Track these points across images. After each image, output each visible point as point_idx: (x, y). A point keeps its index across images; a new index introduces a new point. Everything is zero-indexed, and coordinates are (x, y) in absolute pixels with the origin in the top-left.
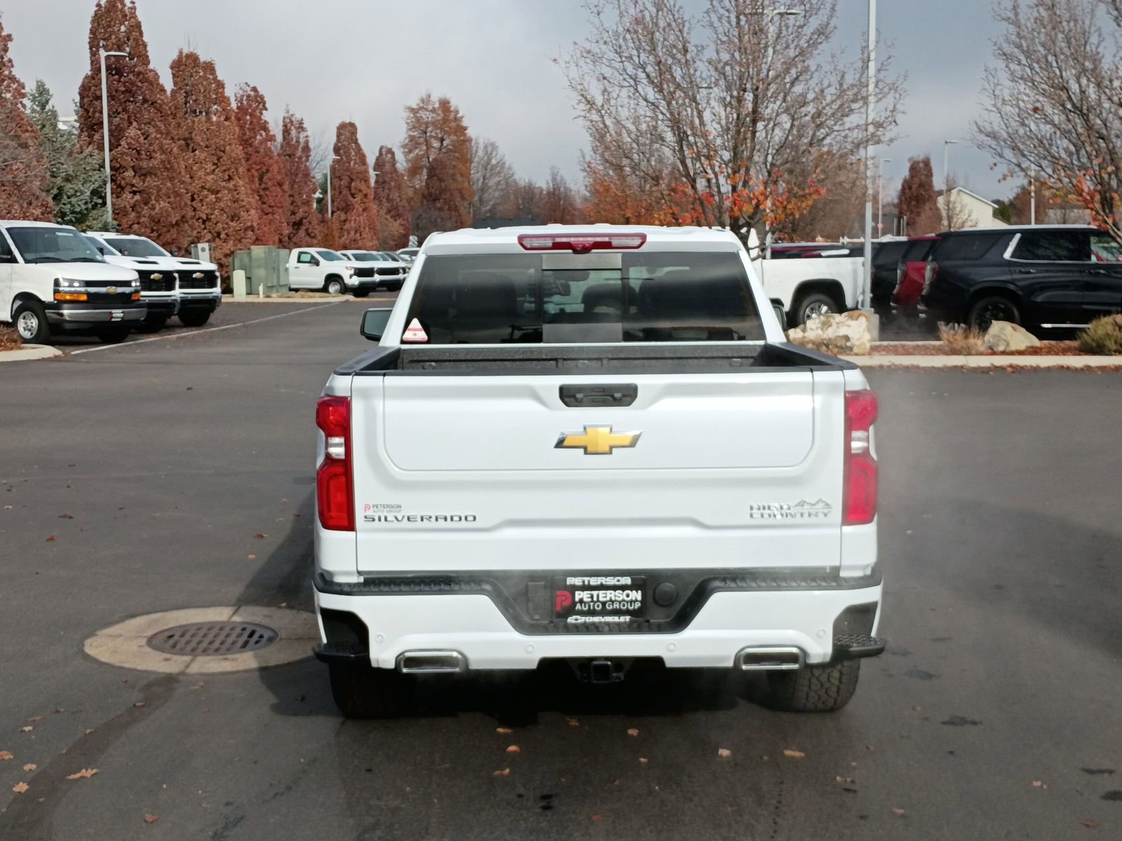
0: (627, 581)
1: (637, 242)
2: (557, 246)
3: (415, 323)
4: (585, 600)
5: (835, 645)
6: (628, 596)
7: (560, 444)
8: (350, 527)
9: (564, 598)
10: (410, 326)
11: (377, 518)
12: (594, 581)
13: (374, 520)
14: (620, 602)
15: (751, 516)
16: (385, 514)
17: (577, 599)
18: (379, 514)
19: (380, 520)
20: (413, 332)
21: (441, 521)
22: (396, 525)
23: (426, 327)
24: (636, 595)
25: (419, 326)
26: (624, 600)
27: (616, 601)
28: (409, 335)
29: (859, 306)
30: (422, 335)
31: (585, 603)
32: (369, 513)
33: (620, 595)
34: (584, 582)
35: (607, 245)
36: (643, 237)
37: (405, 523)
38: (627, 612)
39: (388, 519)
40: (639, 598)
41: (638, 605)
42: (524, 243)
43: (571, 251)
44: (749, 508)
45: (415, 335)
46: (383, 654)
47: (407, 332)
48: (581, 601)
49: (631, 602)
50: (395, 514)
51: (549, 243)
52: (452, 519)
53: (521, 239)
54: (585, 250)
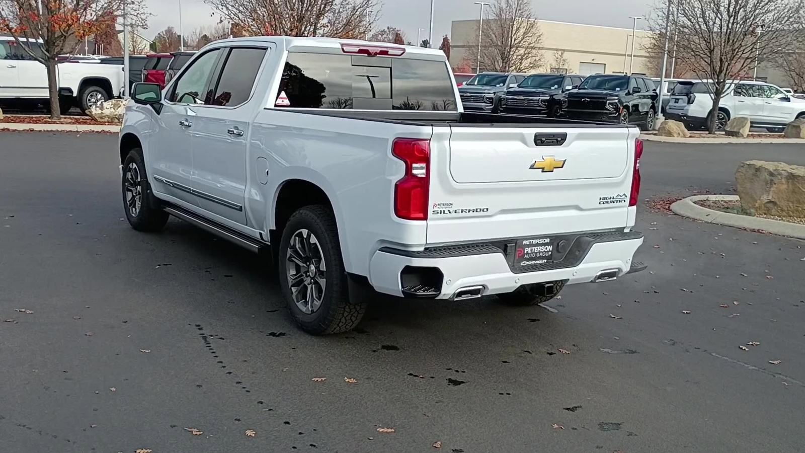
0: (548, 240)
1: (400, 52)
2: (361, 51)
3: (283, 94)
4: (529, 252)
5: (631, 266)
6: (546, 249)
7: (532, 167)
8: (425, 218)
9: (520, 252)
10: (281, 96)
11: (439, 212)
12: (534, 242)
13: (438, 213)
14: (543, 252)
15: (600, 203)
16: (444, 209)
17: (525, 252)
18: (441, 209)
19: (441, 213)
20: (281, 100)
21: (471, 212)
22: (449, 215)
23: (289, 97)
24: (550, 248)
25: (285, 96)
26: (544, 251)
27: (541, 252)
28: (279, 102)
29: (121, 96)
30: (287, 102)
31: (529, 254)
32: (436, 209)
33: (543, 249)
34: (530, 242)
35: (386, 53)
36: (404, 50)
37: (454, 215)
38: (545, 258)
39: (446, 212)
40: (551, 250)
41: (550, 253)
42: (344, 48)
43: (366, 55)
44: (599, 199)
45: (283, 101)
46: (448, 290)
47: (278, 99)
48: (527, 253)
49: (548, 251)
50: (449, 209)
51: (357, 49)
52: (476, 211)
53: (342, 45)
54: (376, 54)
